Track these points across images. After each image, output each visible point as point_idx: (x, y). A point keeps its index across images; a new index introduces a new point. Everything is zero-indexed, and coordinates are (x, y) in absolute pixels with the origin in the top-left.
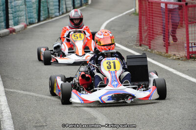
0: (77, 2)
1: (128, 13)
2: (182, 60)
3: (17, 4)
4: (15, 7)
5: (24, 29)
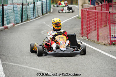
0: (45, 11)
1: (75, 17)
2: (107, 45)
4: (8, 13)
5: (13, 27)
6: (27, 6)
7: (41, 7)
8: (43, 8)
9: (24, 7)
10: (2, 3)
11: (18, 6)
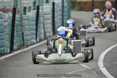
6: (23, 16)
7: (50, 16)
8: (56, 19)
9: (16, 16)
11: (4, 15)
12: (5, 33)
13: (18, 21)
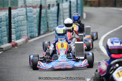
3: (20, 20)
4: (17, 22)
5: (25, 43)
6: (48, 10)
8: (72, 13)
10: (9, 6)
11: (33, 10)
12: (34, 23)
13: (44, 14)
